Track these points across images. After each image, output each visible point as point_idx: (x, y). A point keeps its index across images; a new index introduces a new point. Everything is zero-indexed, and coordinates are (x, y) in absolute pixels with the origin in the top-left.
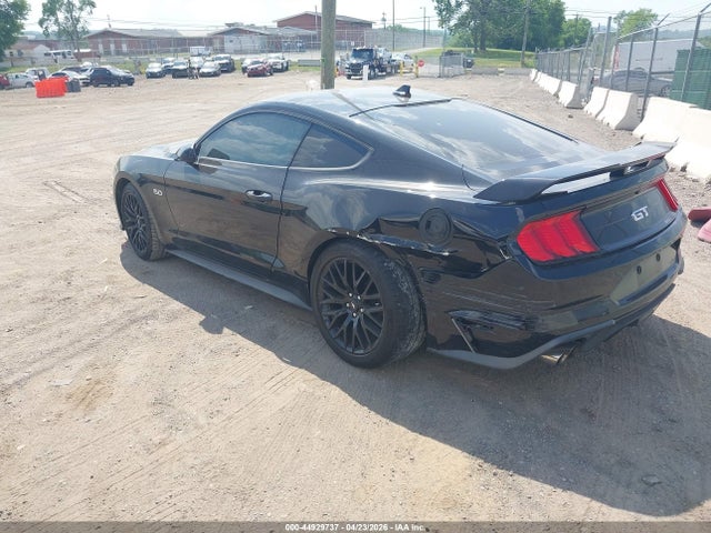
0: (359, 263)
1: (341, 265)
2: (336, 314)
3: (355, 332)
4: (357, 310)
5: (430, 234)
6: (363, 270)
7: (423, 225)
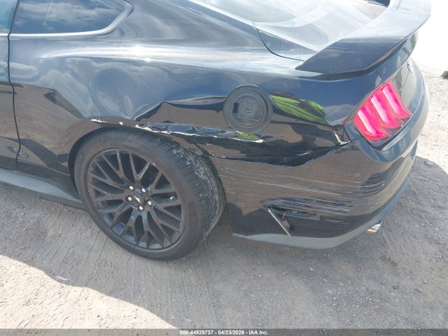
0: (137, 154)
1: (113, 158)
2: (117, 211)
3: (146, 228)
4: (145, 203)
5: (240, 120)
6: (145, 163)
7: (228, 108)
